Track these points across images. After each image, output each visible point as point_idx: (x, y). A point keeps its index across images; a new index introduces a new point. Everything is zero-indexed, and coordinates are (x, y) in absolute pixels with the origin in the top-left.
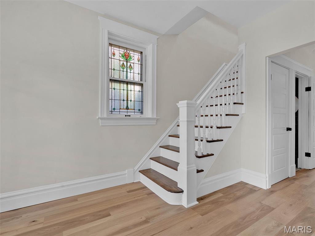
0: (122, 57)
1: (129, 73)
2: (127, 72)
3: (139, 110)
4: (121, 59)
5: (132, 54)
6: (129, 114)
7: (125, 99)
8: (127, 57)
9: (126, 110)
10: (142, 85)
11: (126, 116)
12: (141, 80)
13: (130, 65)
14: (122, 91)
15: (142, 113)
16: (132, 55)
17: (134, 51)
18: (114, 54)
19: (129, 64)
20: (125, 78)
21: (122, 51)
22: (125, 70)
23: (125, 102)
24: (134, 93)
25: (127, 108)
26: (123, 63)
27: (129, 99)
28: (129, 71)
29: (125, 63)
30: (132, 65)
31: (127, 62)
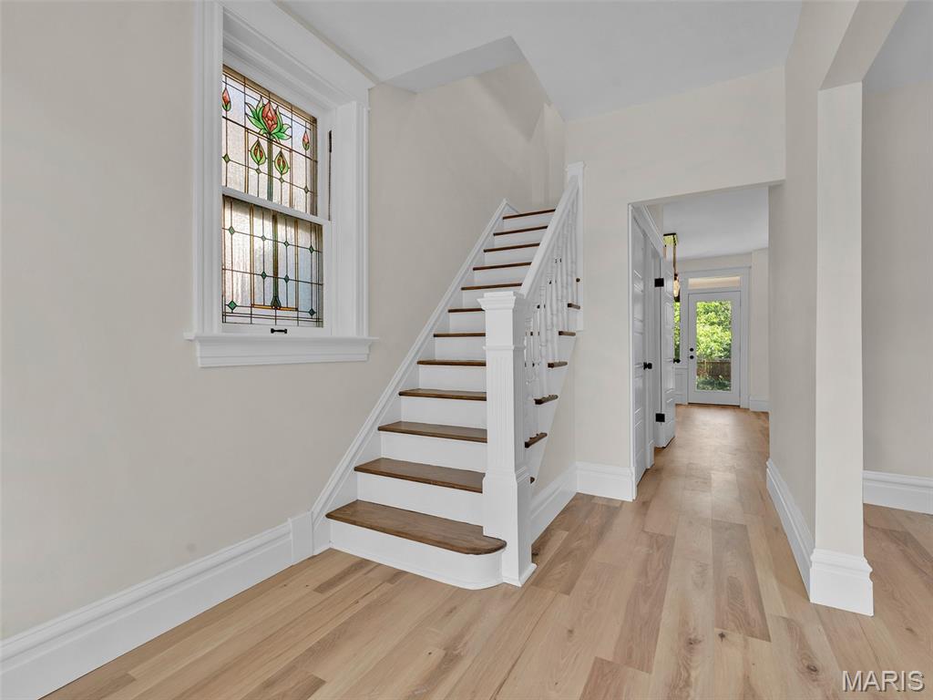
0: (253, 120)
1: (276, 182)
2: (270, 176)
3: (312, 312)
4: (249, 125)
5: (286, 117)
6: (281, 325)
7: (270, 272)
8: (269, 125)
9: (272, 312)
10: (316, 229)
11: (273, 331)
12: (314, 211)
13: (281, 154)
14: (258, 243)
15: (319, 322)
16: (286, 121)
17: (292, 108)
18: (227, 103)
19: (276, 150)
20: (264, 196)
21: (254, 99)
22: (264, 168)
23: (269, 281)
24: (297, 255)
25: (276, 304)
26: (258, 144)
27: (281, 274)
28: (276, 174)
29: (264, 144)
30: (286, 154)
31: (270, 142)
